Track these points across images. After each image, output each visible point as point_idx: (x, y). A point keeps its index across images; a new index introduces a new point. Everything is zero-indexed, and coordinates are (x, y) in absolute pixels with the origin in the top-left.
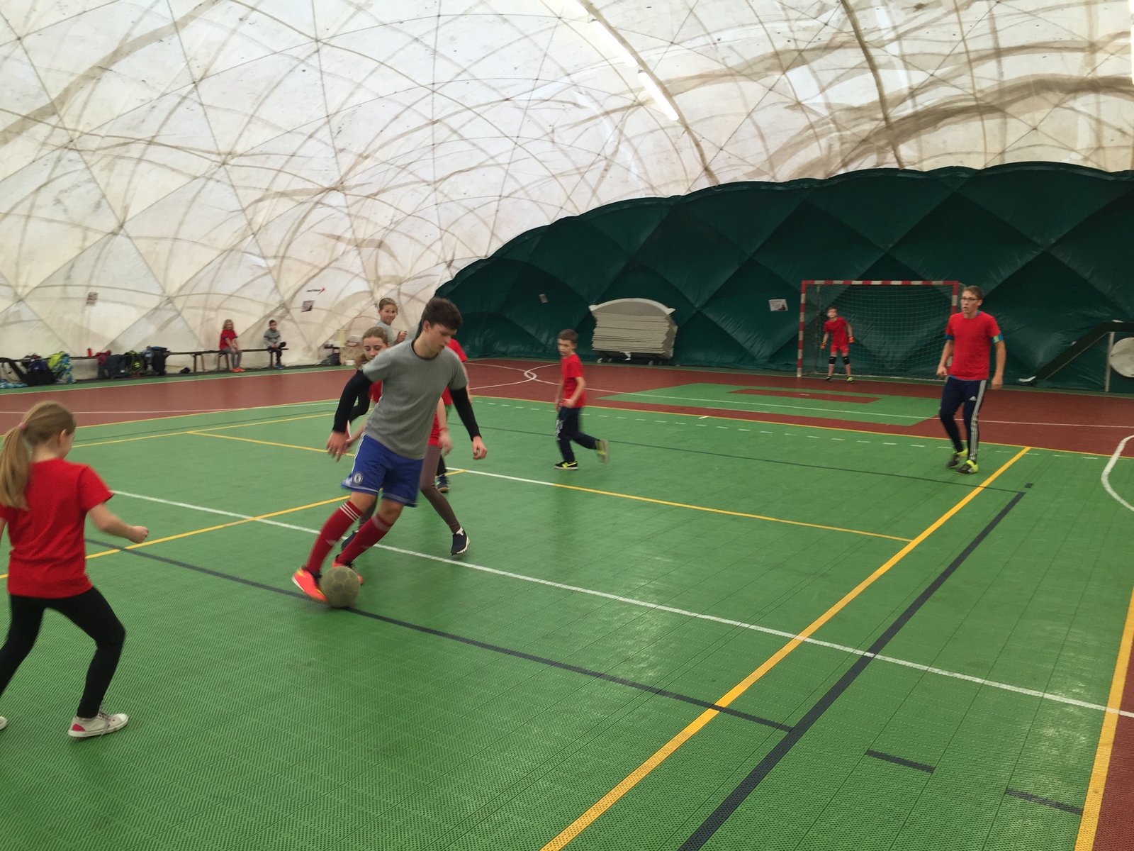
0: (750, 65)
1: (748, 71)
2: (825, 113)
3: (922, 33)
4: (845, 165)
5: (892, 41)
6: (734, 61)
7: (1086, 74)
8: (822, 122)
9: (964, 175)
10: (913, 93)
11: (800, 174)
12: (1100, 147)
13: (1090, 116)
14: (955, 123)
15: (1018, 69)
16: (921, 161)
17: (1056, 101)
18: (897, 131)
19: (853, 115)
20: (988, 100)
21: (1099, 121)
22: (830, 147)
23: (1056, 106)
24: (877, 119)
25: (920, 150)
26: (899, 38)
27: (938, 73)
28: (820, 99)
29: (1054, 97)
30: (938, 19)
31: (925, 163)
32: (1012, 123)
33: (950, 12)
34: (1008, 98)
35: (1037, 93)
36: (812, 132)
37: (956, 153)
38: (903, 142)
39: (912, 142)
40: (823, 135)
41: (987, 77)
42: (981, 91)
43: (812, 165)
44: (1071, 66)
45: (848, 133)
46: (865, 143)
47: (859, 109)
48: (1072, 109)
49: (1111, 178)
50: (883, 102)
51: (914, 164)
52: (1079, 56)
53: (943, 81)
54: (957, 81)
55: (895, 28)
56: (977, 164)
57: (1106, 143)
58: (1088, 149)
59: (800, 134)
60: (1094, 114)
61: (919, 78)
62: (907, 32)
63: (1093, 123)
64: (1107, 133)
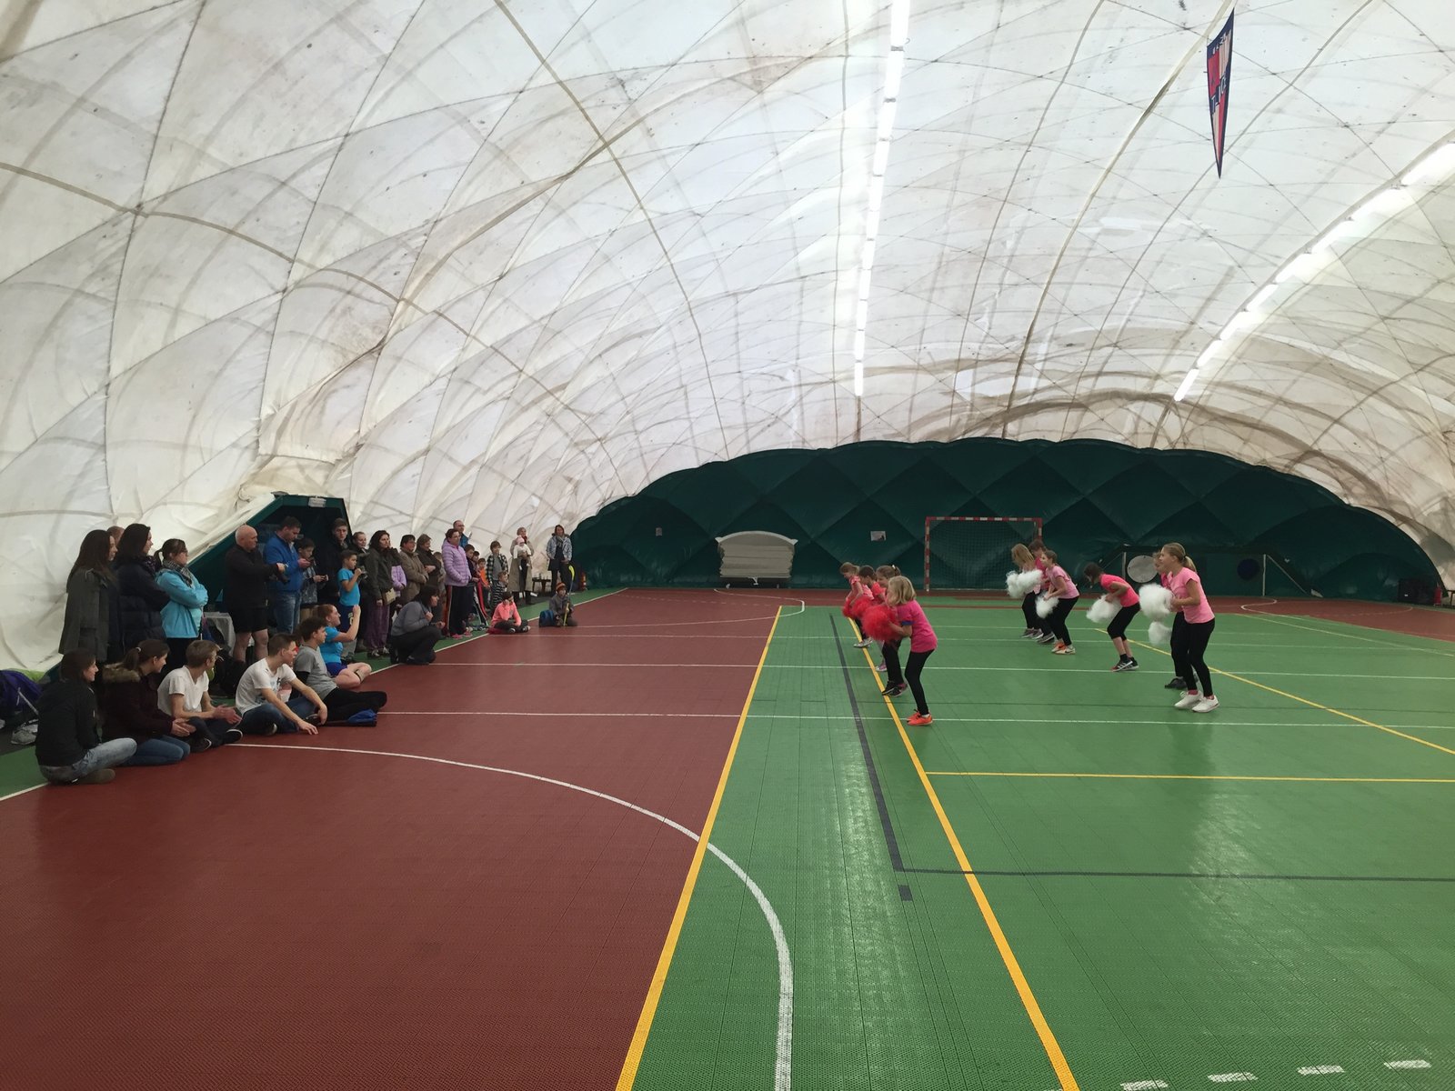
0: (935, 365)
1: (932, 369)
2: (968, 398)
3: (1062, 359)
4: (964, 433)
5: (1040, 361)
6: (926, 361)
7: (1146, 391)
8: (964, 404)
9: (1044, 445)
10: (1036, 391)
11: (928, 437)
12: (1136, 433)
13: (1135, 414)
14: (1049, 412)
15: (1104, 384)
16: (1019, 434)
17: (1121, 404)
18: (1011, 413)
19: (986, 402)
20: (1081, 400)
21: (1139, 417)
22: (959, 420)
23: (1120, 407)
24: (1002, 406)
25: (1020, 426)
26: (1045, 360)
27: (1058, 383)
28: (969, 390)
29: (1120, 402)
30: (1076, 353)
31: (1021, 436)
32: (1088, 414)
33: (1087, 350)
34: (1092, 400)
35: (1111, 399)
36: (951, 409)
37: (1042, 430)
38: (1011, 421)
39: (1016, 422)
40: (956, 413)
41: (1085, 387)
42: (1079, 395)
43: (939, 432)
44: (1139, 386)
45: (978, 413)
46: (987, 421)
47: (993, 398)
48: (1128, 409)
49: (1138, 452)
50: (1012, 396)
51: (1014, 436)
52: (1146, 381)
53: (1059, 387)
54: (1067, 388)
55: (1047, 354)
56: (1055, 438)
57: (1139, 430)
58: (1129, 434)
59: (941, 410)
60: (1138, 413)
61: (1045, 383)
62: (1053, 357)
63: (1135, 418)
64: (1142, 424)
